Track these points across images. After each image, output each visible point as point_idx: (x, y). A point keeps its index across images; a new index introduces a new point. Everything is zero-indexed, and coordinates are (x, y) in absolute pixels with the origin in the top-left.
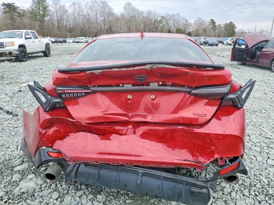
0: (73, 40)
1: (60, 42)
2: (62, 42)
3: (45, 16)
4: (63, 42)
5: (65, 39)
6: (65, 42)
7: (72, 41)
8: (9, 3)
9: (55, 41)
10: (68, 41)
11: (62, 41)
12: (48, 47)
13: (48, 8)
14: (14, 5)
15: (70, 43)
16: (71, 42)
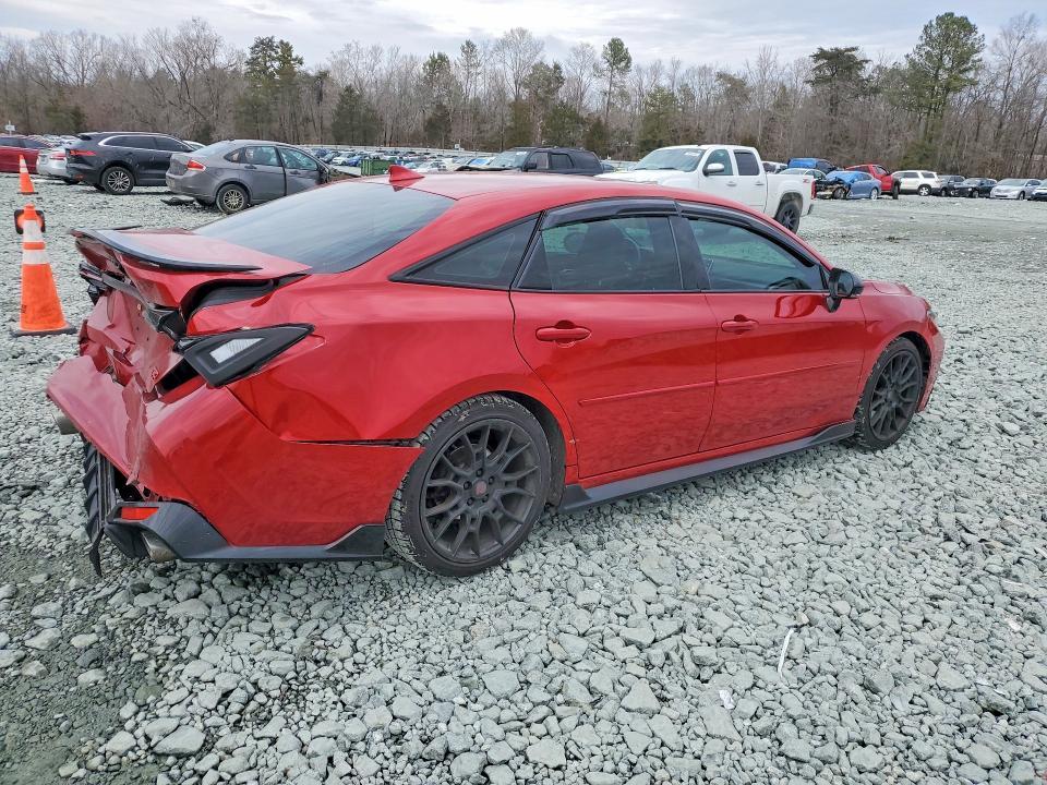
0: (1021, 188)
1: (962, 193)
2: (972, 192)
3: (956, 90)
4: (976, 193)
5: (987, 181)
6: (984, 192)
7: (1017, 192)
8: (836, 49)
9: (945, 189)
10: (998, 191)
11: (974, 189)
12: (793, 206)
13: (976, 57)
14: (853, 53)
15: (1004, 198)
16: (1009, 195)
